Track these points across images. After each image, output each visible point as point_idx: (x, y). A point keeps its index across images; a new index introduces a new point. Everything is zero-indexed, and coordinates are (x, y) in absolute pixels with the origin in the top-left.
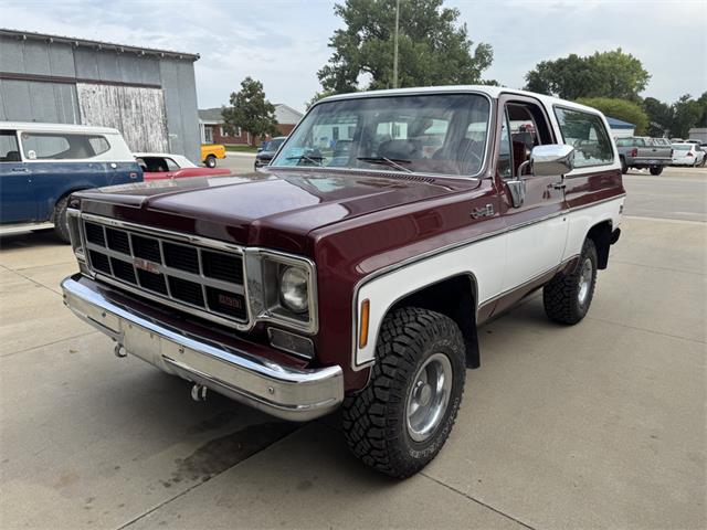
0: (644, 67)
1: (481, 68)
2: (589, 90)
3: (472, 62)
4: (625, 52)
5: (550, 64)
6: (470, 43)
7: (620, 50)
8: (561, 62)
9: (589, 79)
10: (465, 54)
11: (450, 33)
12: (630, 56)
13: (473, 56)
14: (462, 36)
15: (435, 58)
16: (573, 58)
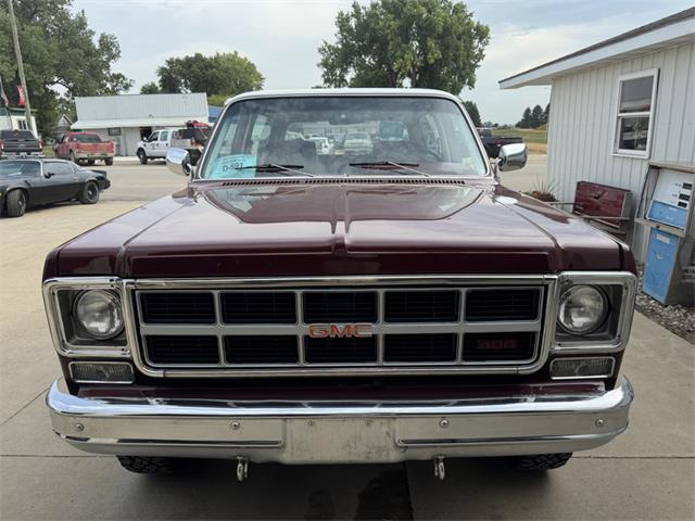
0: (258, 70)
1: (109, 60)
2: (219, 89)
3: (99, 53)
4: (241, 55)
5: (178, 60)
6: (92, 33)
7: (236, 53)
8: (188, 59)
9: (217, 78)
10: (89, 43)
11: (66, 19)
12: (246, 59)
13: (97, 46)
14: (82, 23)
15: (54, 45)
16: (198, 56)
